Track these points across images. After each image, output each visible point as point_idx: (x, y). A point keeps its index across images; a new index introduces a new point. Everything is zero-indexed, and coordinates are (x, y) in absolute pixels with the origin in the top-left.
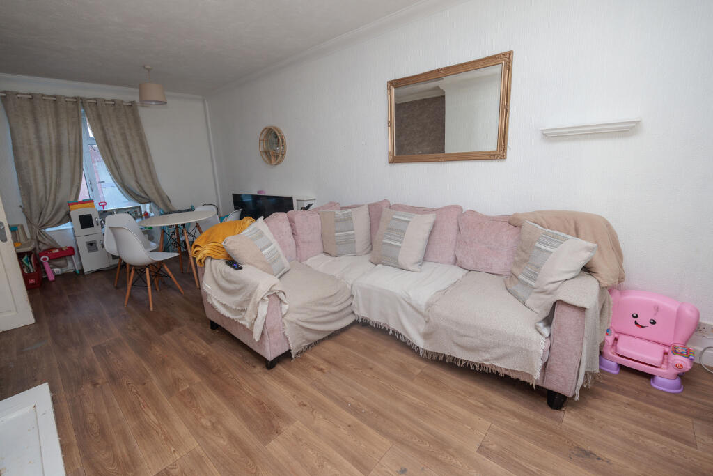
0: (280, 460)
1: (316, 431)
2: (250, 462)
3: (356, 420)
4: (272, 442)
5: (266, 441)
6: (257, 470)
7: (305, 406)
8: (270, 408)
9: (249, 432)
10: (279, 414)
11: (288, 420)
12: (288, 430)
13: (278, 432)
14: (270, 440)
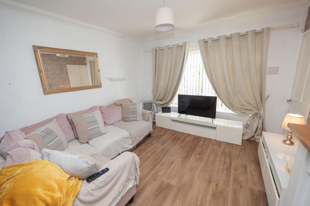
0: (178, 180)
1: (165, 173)
2: (181, 188)
3: (159, 165)
4: (172, 184)
5: (173, 186)
6: (183, 185)
7: (155, 179)
8: (158, 191)
9: (171, 194)
10: (161, 186)
11: (163, 182)
12: (166, 181)
13: (168, 184)
14: (172, 185)
